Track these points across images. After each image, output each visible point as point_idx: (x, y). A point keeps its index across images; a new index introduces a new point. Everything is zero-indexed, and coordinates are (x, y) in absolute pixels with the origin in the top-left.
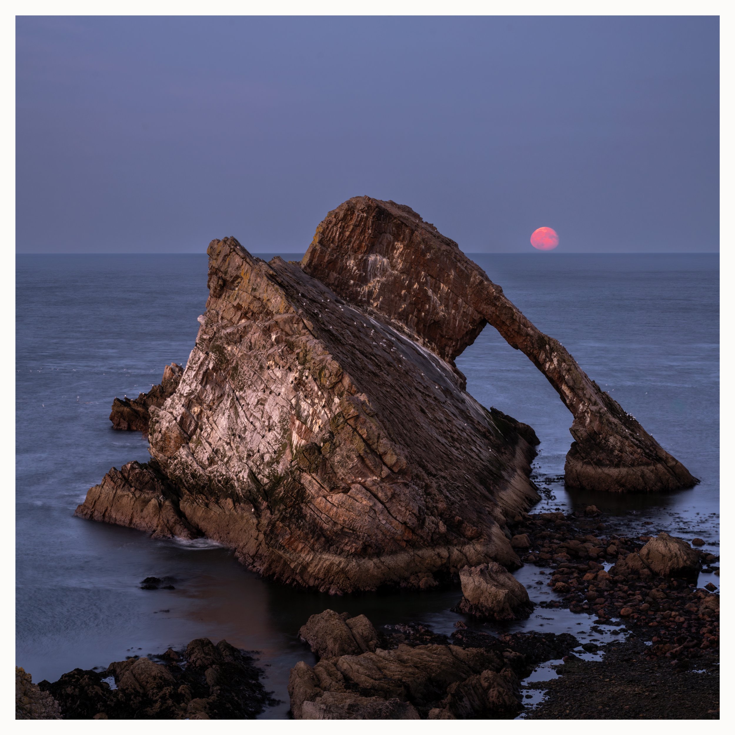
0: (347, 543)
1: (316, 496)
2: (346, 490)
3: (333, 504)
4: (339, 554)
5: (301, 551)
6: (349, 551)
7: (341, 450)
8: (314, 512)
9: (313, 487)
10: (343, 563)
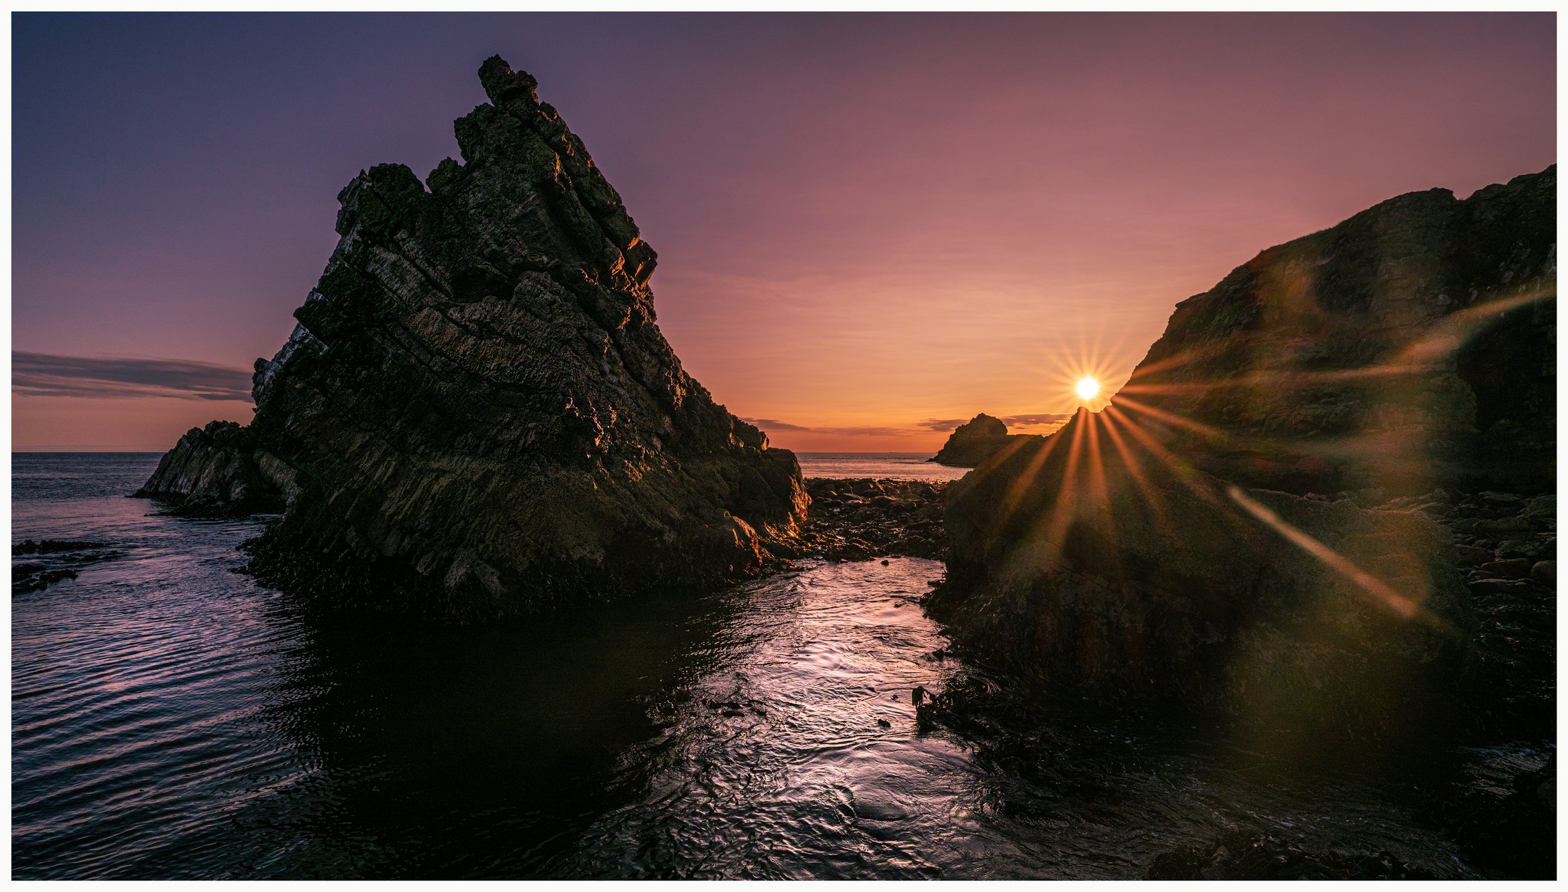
0: (510, 424)
1: (414, 306)
2: (503, 289)
3: (465, 327)
4: (485, 455)
5: (360, 453)
6: (515, 443)
7: (488, 176)
8: (408, 350)
9: (403, 281)
10: (495, 480)
